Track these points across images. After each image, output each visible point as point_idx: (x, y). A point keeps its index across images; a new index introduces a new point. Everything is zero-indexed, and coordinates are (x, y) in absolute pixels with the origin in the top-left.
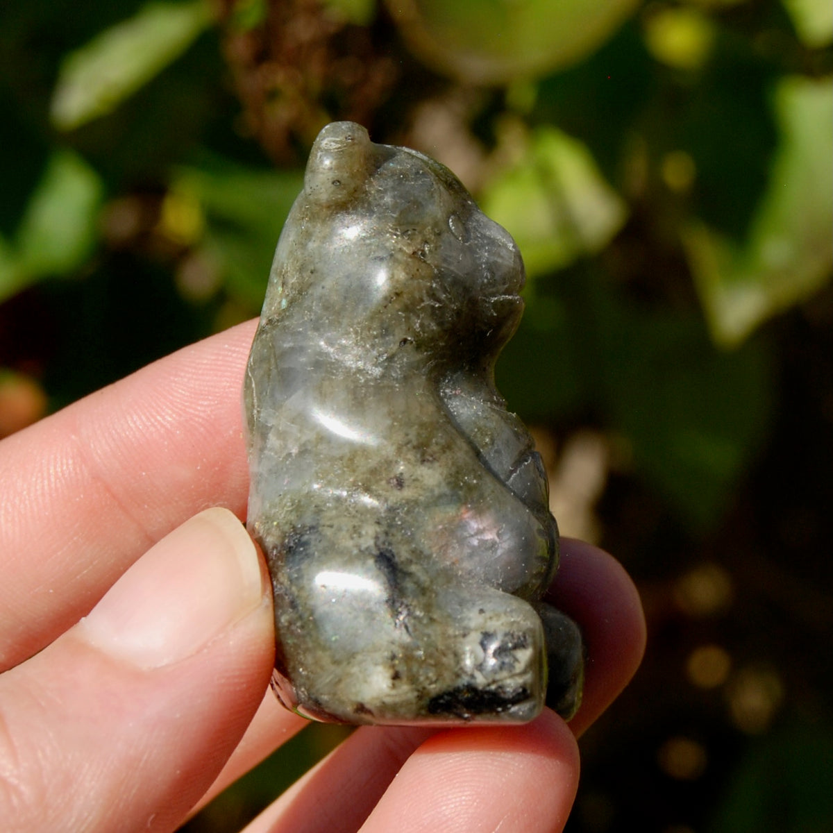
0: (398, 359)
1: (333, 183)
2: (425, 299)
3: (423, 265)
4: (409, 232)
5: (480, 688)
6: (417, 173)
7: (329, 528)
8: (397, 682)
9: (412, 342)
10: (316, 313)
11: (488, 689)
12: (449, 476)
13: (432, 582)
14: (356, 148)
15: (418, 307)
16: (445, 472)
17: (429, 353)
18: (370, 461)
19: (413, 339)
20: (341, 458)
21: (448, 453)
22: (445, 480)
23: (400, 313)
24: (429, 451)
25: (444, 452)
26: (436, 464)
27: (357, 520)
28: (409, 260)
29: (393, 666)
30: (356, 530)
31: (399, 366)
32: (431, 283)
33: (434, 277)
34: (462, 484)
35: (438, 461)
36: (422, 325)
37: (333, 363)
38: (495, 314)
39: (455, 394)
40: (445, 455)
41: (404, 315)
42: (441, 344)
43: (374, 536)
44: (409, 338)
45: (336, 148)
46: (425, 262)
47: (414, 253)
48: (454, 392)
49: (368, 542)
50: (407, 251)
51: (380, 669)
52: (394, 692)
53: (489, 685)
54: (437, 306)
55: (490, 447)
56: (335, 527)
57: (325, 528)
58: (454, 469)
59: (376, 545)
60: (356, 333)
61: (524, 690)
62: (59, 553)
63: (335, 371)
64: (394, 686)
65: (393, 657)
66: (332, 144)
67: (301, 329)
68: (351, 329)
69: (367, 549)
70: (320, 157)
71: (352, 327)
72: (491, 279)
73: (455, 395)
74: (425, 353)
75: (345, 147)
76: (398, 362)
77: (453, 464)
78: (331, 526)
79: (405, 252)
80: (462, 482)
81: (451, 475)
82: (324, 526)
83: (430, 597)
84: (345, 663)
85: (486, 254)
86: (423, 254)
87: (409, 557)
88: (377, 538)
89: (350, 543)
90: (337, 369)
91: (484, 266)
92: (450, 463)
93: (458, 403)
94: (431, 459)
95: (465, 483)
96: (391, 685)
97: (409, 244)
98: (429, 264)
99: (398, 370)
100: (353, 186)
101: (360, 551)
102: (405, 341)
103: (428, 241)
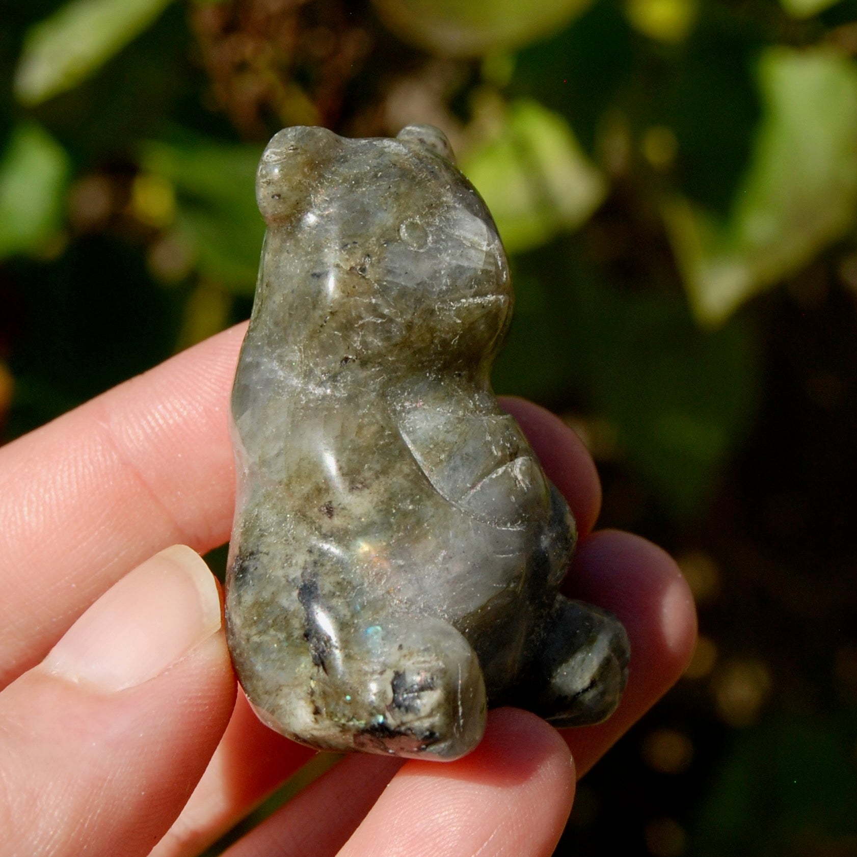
0: (341, 377)
1: (273, 197)
2: (364, 316)
3: (362, 280)
4: (349, 246)
5: (392, 728)
6: (376, 176)
7: (265, 555)
8: (318, 717)
9: (354, 361)
10: (269, 329)
11: (398, 729)
12: (380, 503)
13: (353, 616)
14: (299, 158)
15: (356, 326)
16: (375, 499)
17: (378, 369)
18: (303, 487)
19: (354, 358)
20: (280, 483)
21: (382, 478)
22: (374, 508)
23: (336, 333)
24: (361, 478)
25: (377, 478)
26: (366, 491)
27: (291, 548)
28: (346, 276)
29: (313, 702)
30: (288, 558)
31: (342, 385)
32: (371, 299)
33: (375, 293)
34: (394, 511)
35: (368, 488)
36: (364, 343)
37: (282, 382)
38: (459, 321)
39: (416, 406)
40: (377, 482)
41: (340, 334)
42: (390, 359)
43: (302, 565)
44: (350, 357)
45: (275, 161)
46: (364, 277)
47: (352, 268)
48: (414, 405)
49: (295, 573)
50: (344, 267)
51: (302, 703)
52: (317, 726)
53: (399, 726)
54: (379, 322)
55: (445, 464)
56: (271, 555)
57: (262, 555)
58: (386, 496)
59: (302, 575)
60: (300, 351)
61: (432, 734)
62: (84, 544)
63: (280, 391)
64: (316, 721)
65: (312, 693)
66: (273, 156)
67: (260, 344)
68: (296, 348)
69: (293, 580)
70: (261, 171)
71: (296, 345)
72: (451, 285)
73: (416, 409)
74: (373, 369)
75: (285, 158)
76: (342, 381)
77: (386, 490)
78: (267, 554)
79: (342, 267)
80: (395, 508)
81: (382, 502)
82: (261, 553)
83: (349, 632)
84: (274, 695)
85: (448, 258)
86: (363, 270)
87: (332, 589)
88: (305, 568)
89: (280, 573)
90: (283, 388)
91: (443, 272)
92: (383, 489)
93: (416, 418)
94: (360, 486)
95: (398, 510)
96: (313, 719)
97: (347, 260)
98: (369, 279)
99: (342, 390)
100: (294, 199)
101: (287, 581)
102: (346, 359)
103: (371, 254)
